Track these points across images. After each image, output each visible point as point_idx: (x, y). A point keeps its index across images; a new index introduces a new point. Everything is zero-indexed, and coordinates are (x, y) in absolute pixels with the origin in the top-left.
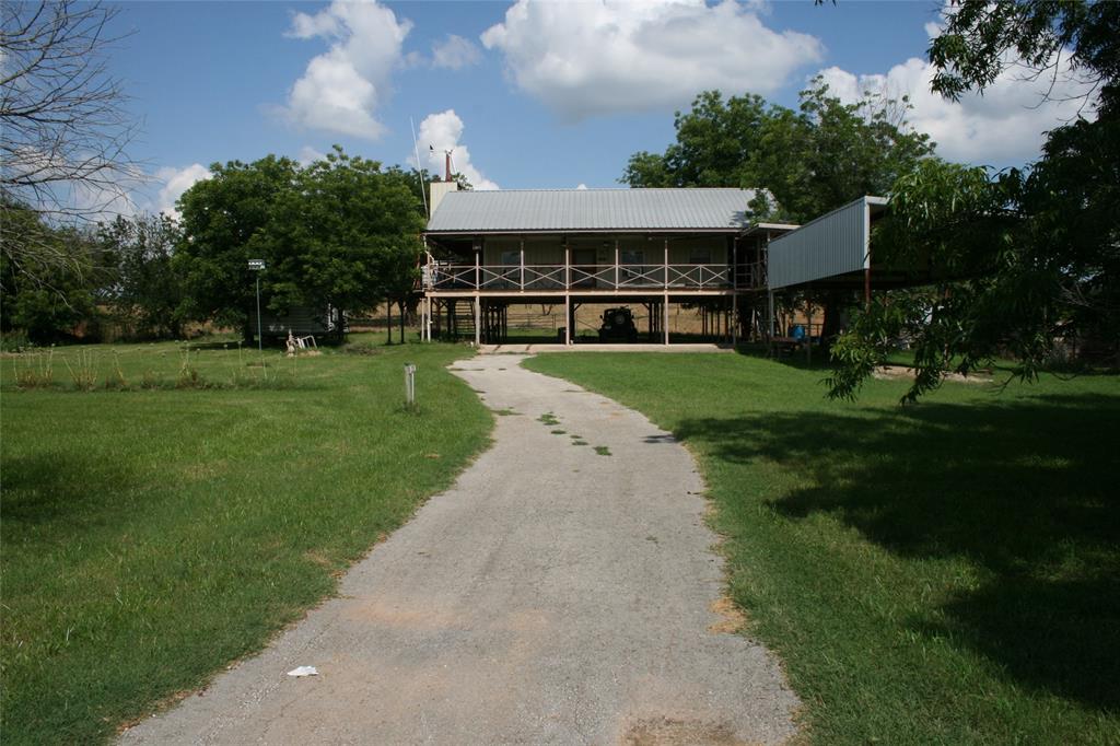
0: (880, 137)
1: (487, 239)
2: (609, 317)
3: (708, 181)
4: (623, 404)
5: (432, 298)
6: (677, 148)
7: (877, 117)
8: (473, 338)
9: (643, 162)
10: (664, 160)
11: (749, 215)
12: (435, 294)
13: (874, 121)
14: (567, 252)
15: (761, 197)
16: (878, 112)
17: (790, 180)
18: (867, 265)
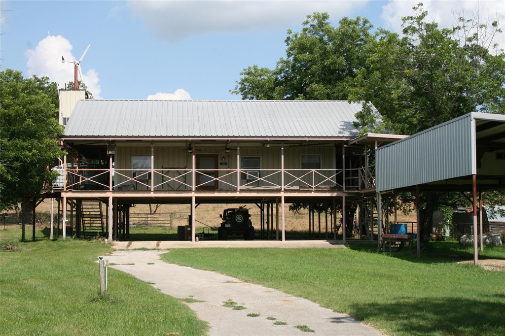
0: (471, 57)
1: (118, 144)
2: (228, 216)
3: (316, 93)
4: (286, 292)
5: (68, 199)
6: (287, 62)
7: (470, 40)
8: (105, 235)
9: (254, 75)
10: (275, 74)
11: (356, 125)
12: (70, 195)
13: (468, 43)
14: (194, 157)
15: (367, 110)
16: (471, 35)
17: (394, 95)
18: (474, 171)
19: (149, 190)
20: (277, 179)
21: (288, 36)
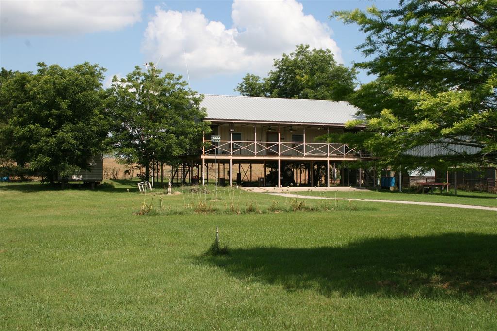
5: (205, 160)
12: (206, 157)
19: (254, 155)
20: (325, 149)
21: (283, 57)
